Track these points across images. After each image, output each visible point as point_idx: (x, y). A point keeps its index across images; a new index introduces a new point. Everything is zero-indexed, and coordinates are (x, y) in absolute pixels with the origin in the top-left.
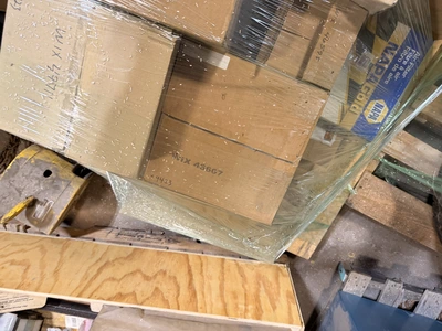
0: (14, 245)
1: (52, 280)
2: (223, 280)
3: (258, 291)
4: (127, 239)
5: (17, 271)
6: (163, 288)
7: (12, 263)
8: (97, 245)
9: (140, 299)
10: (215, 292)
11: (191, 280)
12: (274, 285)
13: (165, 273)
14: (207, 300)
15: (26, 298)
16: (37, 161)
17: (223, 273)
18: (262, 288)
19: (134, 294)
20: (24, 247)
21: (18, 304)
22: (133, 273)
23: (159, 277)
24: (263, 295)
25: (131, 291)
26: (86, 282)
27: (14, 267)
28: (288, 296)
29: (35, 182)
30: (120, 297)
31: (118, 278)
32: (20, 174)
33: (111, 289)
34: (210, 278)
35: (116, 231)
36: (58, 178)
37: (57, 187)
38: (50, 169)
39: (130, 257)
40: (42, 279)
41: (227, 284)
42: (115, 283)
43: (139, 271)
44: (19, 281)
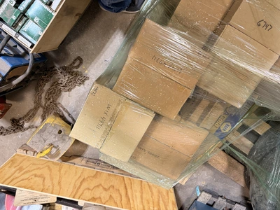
0: (34, 164)
1: (58, 187)
2: (142, 193)
3: (159, 200)
4: (92, 165)
5: (39, 180)
6: (114, 195)
7: (36, 176)
8: (77, 168)
9: (104, 201)
10: (139, 200)
11: (127, 192)
12: (166, 197)
13: (113, 187)
14: (135, 203)
15: (46, 197)
16: (55, 125)
17: (142, 189)
18: (161, 199)
19: (100, 198)
20: (39, 166)
21: (43, 200)
22: (98, 186)
23: (111, 189)
24: (161, 202)
25: (98, 196)
26: (75, 190)
27: (37, 179)
28: (173, 204)
29: (54, 136)
30: (94, 199)
31: (91, 188)
32: (46, 132)
33: (88, 194)
34: (136, 191)
35: (85, 160)
36: (65, 135)
37: (64, 140)
38: (61, 129)
39: (95, 176)
40: (53, 186)
41: (144, 196)
42: (90, 191)
43: (101, 185)
44: (42, 187)
